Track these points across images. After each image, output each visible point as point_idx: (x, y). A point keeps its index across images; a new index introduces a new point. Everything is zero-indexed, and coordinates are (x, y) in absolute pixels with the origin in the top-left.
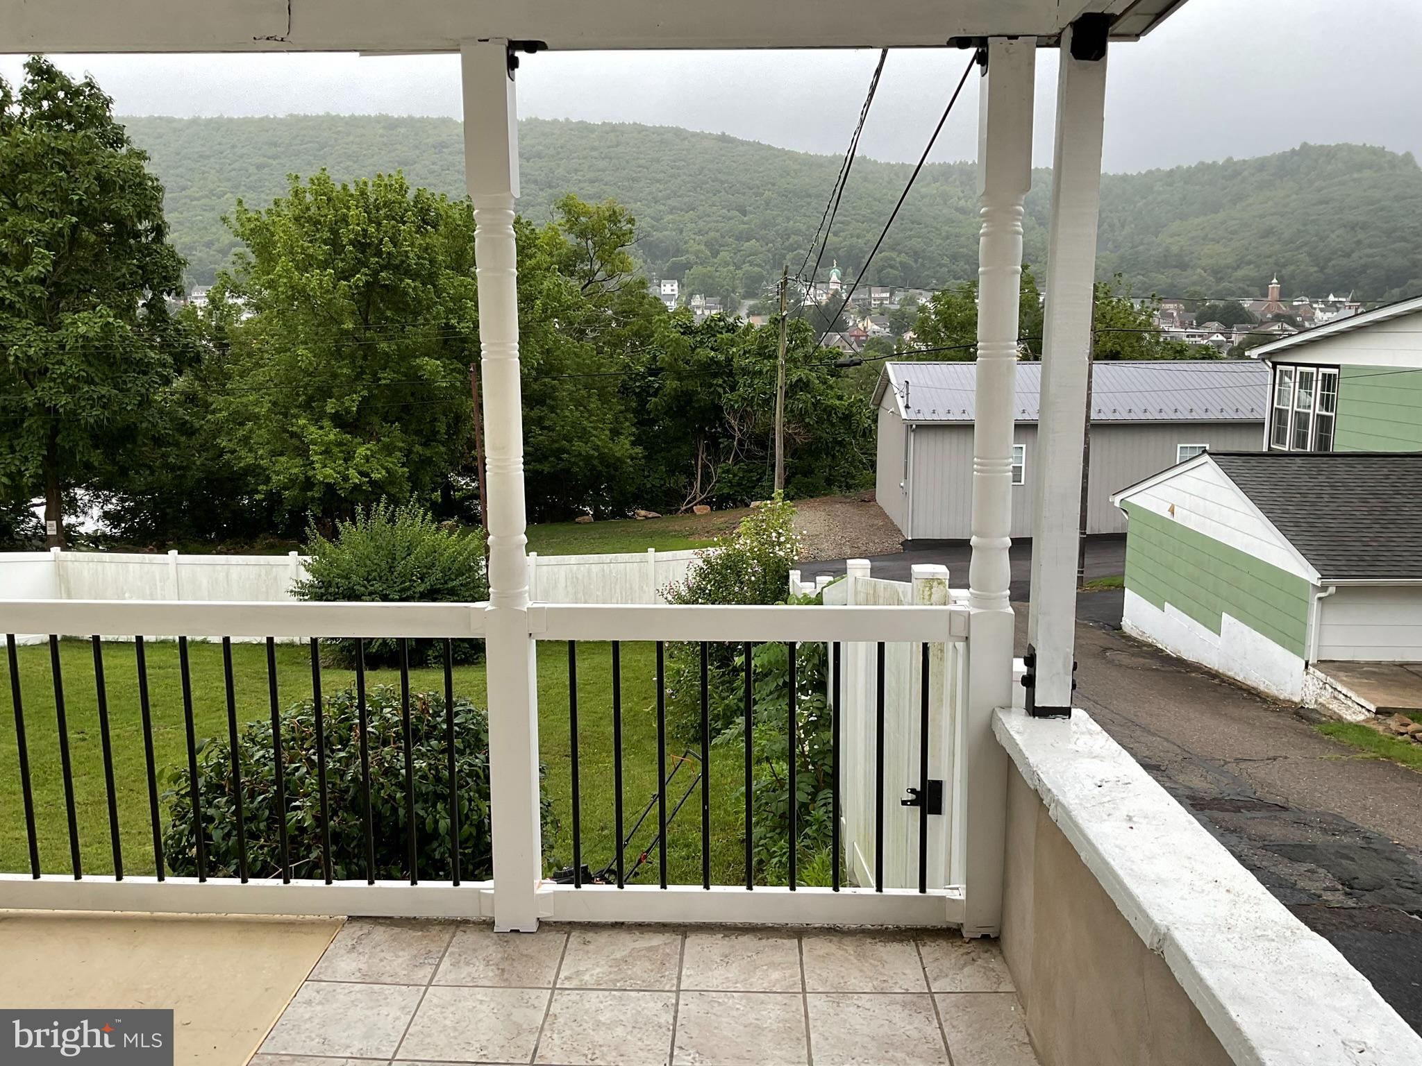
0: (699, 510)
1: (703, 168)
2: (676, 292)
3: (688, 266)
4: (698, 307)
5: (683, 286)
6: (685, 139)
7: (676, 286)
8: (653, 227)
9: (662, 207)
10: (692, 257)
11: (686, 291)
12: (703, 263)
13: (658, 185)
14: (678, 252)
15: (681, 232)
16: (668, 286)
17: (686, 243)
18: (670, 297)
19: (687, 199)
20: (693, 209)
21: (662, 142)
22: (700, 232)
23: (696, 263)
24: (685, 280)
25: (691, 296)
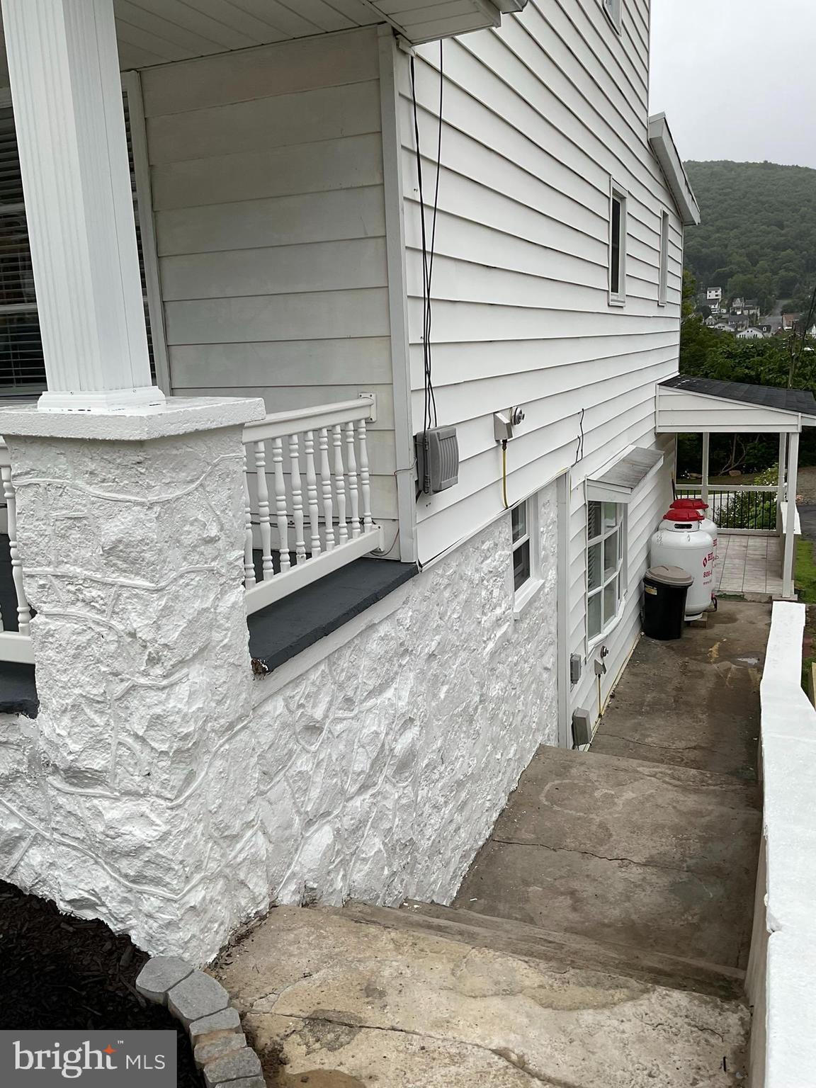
0: (733, 473)
1: (747, 193)
2: (720, 297)
3: (731, 275)
4: (738, 309)
5: (726, 291)
6: (732, 170)
7: (719, 292)
8: (702, 245)
9: (711, 228)
10: (734, 267)
11: (729, 295)
12: (744, 272)
13: (708, 210)
14: (723, 263)
15: (726, 246)
16: (713, 292)
17: (729, 256)
18: (714, 301)
19: (731, 220)
20: (737, 228)
21: (712, 174)
22: (742, 246)
23: (738, 272)
24: (728, 287)
25: (732, 299)
